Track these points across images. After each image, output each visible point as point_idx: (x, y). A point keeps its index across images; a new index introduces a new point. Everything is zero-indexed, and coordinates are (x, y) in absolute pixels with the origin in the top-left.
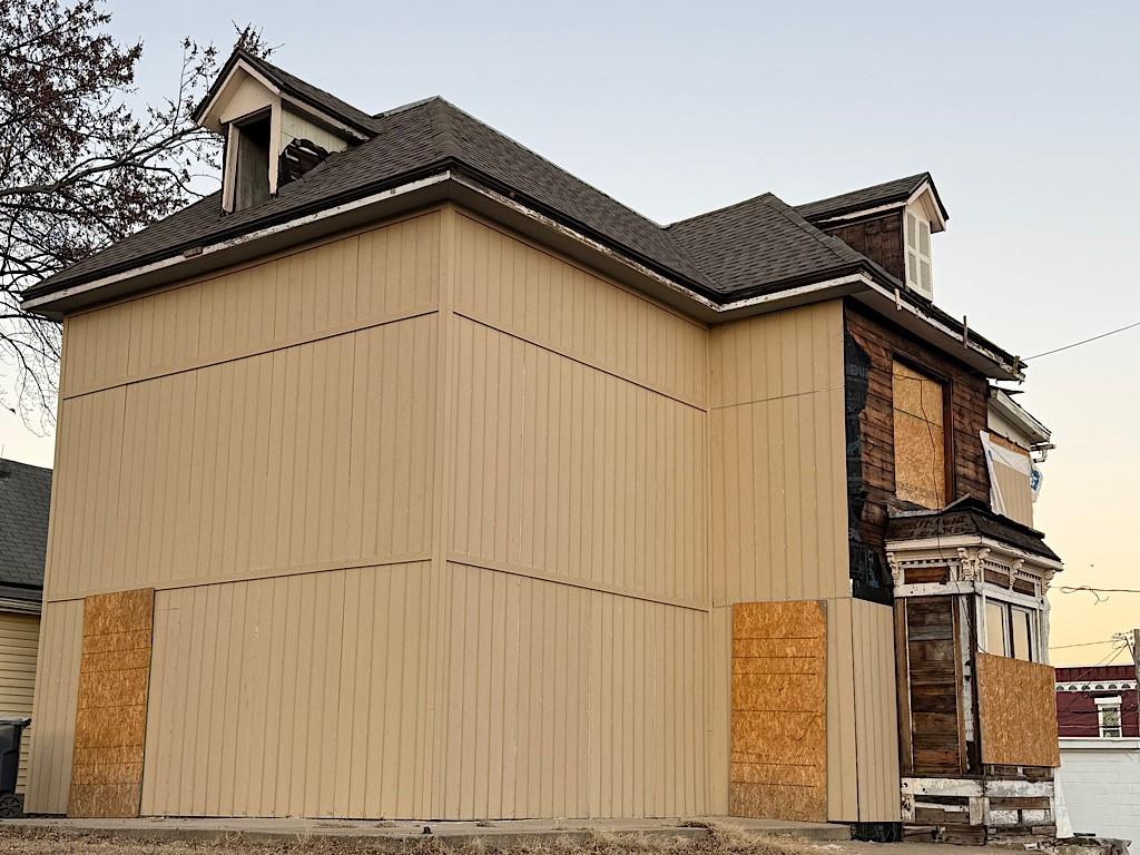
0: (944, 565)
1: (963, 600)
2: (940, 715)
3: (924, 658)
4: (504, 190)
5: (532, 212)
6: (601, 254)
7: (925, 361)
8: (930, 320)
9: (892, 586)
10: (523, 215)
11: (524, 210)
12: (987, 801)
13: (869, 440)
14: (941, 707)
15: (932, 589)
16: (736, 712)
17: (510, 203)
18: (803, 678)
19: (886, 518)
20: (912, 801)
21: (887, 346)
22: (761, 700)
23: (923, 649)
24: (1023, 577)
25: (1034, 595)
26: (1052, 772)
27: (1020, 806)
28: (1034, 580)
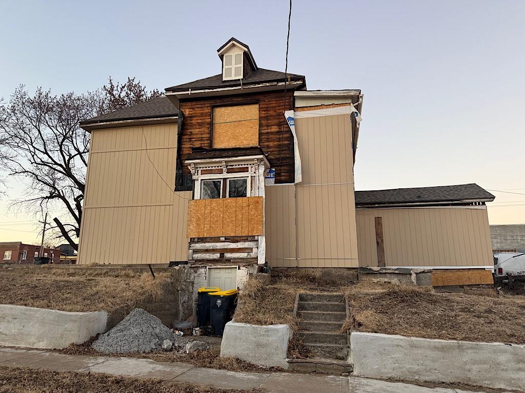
11: (102, 124)
12: (191, 251)
21: (208, 105)
24: (237, 167)
25: (248, 171)
26: (256, 238)
27: (223, 252)
28: (249, 166)
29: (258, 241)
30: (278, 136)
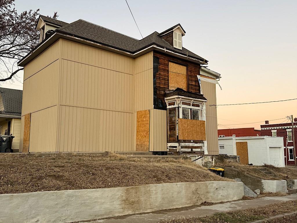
0: (174, 102)
1: (177, 108)
2: (173, 131)
3: (171, 120)
4: (72, 35)
5: (79, 38)
6: (99, 46)
7: (179, 62)
8: (176, 53)
9: (166, 106)
10: (77, 39)
11: (77, 38)
12: (180, 147)
13: (161, 78)
14: (173, 129)
15: (172, 106)
16: (137, 132)
17: (73, 37)
18: (146, 125)
19: (165, 93)
20: (169, 147)
21: (167, 59)
22: (140, 129)
23: (171, 118)
24: (196, 103)
25: (199, 107)
26: (203, 141)
27: (192, 148)
28: (200, 104)
29: (204, 143)
30: (195, 88)
